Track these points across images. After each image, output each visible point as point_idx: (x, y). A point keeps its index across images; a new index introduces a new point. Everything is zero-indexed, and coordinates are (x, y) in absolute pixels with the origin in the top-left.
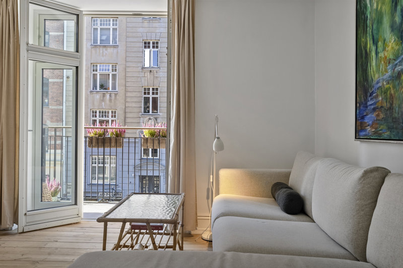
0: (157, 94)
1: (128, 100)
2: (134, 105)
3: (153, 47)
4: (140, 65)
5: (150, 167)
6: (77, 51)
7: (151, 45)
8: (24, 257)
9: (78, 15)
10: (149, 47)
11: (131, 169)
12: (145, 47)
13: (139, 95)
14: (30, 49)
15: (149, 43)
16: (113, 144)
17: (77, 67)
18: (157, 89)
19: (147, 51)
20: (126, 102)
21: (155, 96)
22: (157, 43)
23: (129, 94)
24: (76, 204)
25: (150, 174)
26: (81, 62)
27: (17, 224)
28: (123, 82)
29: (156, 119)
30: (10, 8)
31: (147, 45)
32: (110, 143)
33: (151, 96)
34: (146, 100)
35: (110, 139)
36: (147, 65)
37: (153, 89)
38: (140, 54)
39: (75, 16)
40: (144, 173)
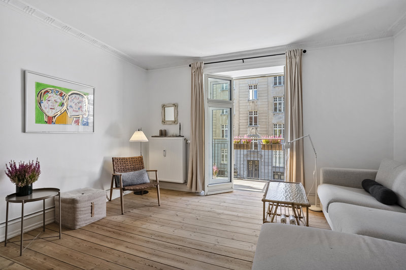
0: (257, 114)
1: (241, 118)
2: (244, 121)
3: (254, 88)
4: (247, 99)
5: (252, 156)
6: (231, 100)
7: (253, 87)
8: (212, 210)
9: (231, 81)
10: (252, 88)
11: (242, 156)
12: (250, 89)
13: (246, 115)
14: (209, 101)
15: (252, 86)
16: (245, 148)
17: (231, 109)
18: (257, 112)
19: (251, 91)
20: (239, 119)
21: (256, 116)
22: (256, 86)
23: (241, 115)
24: (231, 181)
25: (252, 159)
26: (233, 106)
27: (204, 191)
28: (238, 109)
29: (256, 128)
30: (200, 81)
31: (250, 87)
32: (244, 147)
33: (253, 116)
34: (251, 118)
35: (244, 145)
36: (251, 99)
37: (254, 112)
38: (247, 93)
39: (229, 81)
40: (249, 159)
